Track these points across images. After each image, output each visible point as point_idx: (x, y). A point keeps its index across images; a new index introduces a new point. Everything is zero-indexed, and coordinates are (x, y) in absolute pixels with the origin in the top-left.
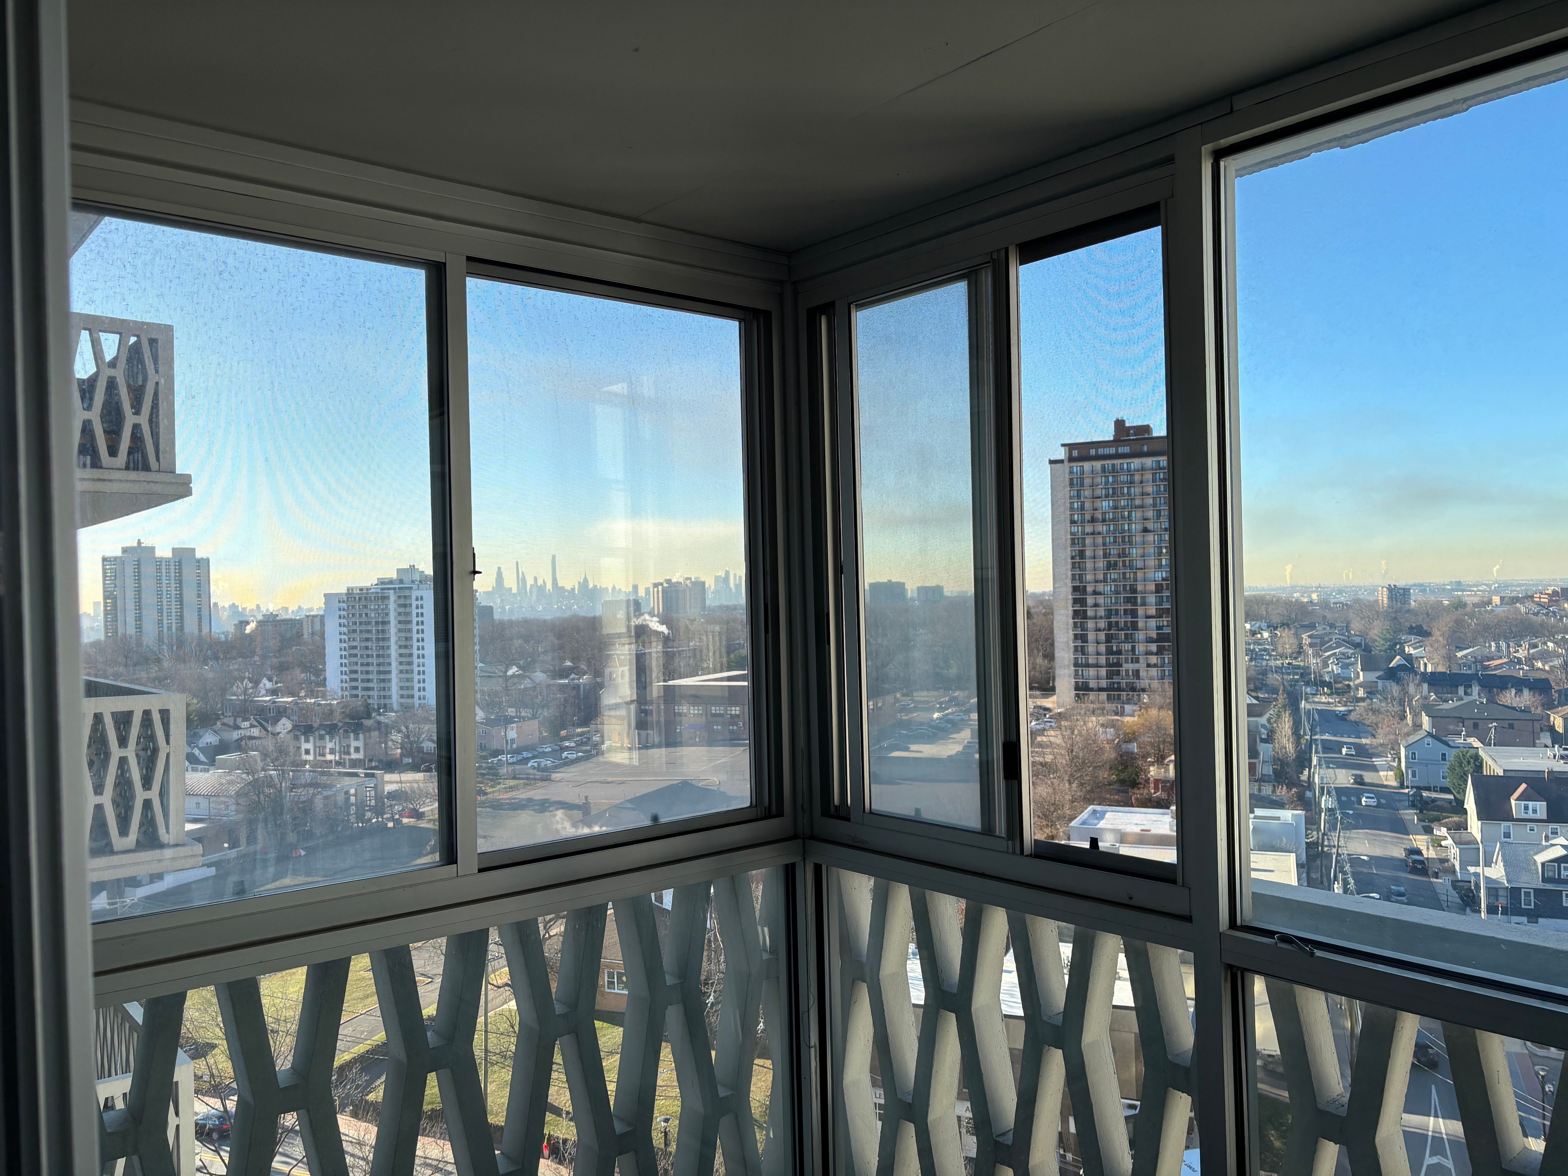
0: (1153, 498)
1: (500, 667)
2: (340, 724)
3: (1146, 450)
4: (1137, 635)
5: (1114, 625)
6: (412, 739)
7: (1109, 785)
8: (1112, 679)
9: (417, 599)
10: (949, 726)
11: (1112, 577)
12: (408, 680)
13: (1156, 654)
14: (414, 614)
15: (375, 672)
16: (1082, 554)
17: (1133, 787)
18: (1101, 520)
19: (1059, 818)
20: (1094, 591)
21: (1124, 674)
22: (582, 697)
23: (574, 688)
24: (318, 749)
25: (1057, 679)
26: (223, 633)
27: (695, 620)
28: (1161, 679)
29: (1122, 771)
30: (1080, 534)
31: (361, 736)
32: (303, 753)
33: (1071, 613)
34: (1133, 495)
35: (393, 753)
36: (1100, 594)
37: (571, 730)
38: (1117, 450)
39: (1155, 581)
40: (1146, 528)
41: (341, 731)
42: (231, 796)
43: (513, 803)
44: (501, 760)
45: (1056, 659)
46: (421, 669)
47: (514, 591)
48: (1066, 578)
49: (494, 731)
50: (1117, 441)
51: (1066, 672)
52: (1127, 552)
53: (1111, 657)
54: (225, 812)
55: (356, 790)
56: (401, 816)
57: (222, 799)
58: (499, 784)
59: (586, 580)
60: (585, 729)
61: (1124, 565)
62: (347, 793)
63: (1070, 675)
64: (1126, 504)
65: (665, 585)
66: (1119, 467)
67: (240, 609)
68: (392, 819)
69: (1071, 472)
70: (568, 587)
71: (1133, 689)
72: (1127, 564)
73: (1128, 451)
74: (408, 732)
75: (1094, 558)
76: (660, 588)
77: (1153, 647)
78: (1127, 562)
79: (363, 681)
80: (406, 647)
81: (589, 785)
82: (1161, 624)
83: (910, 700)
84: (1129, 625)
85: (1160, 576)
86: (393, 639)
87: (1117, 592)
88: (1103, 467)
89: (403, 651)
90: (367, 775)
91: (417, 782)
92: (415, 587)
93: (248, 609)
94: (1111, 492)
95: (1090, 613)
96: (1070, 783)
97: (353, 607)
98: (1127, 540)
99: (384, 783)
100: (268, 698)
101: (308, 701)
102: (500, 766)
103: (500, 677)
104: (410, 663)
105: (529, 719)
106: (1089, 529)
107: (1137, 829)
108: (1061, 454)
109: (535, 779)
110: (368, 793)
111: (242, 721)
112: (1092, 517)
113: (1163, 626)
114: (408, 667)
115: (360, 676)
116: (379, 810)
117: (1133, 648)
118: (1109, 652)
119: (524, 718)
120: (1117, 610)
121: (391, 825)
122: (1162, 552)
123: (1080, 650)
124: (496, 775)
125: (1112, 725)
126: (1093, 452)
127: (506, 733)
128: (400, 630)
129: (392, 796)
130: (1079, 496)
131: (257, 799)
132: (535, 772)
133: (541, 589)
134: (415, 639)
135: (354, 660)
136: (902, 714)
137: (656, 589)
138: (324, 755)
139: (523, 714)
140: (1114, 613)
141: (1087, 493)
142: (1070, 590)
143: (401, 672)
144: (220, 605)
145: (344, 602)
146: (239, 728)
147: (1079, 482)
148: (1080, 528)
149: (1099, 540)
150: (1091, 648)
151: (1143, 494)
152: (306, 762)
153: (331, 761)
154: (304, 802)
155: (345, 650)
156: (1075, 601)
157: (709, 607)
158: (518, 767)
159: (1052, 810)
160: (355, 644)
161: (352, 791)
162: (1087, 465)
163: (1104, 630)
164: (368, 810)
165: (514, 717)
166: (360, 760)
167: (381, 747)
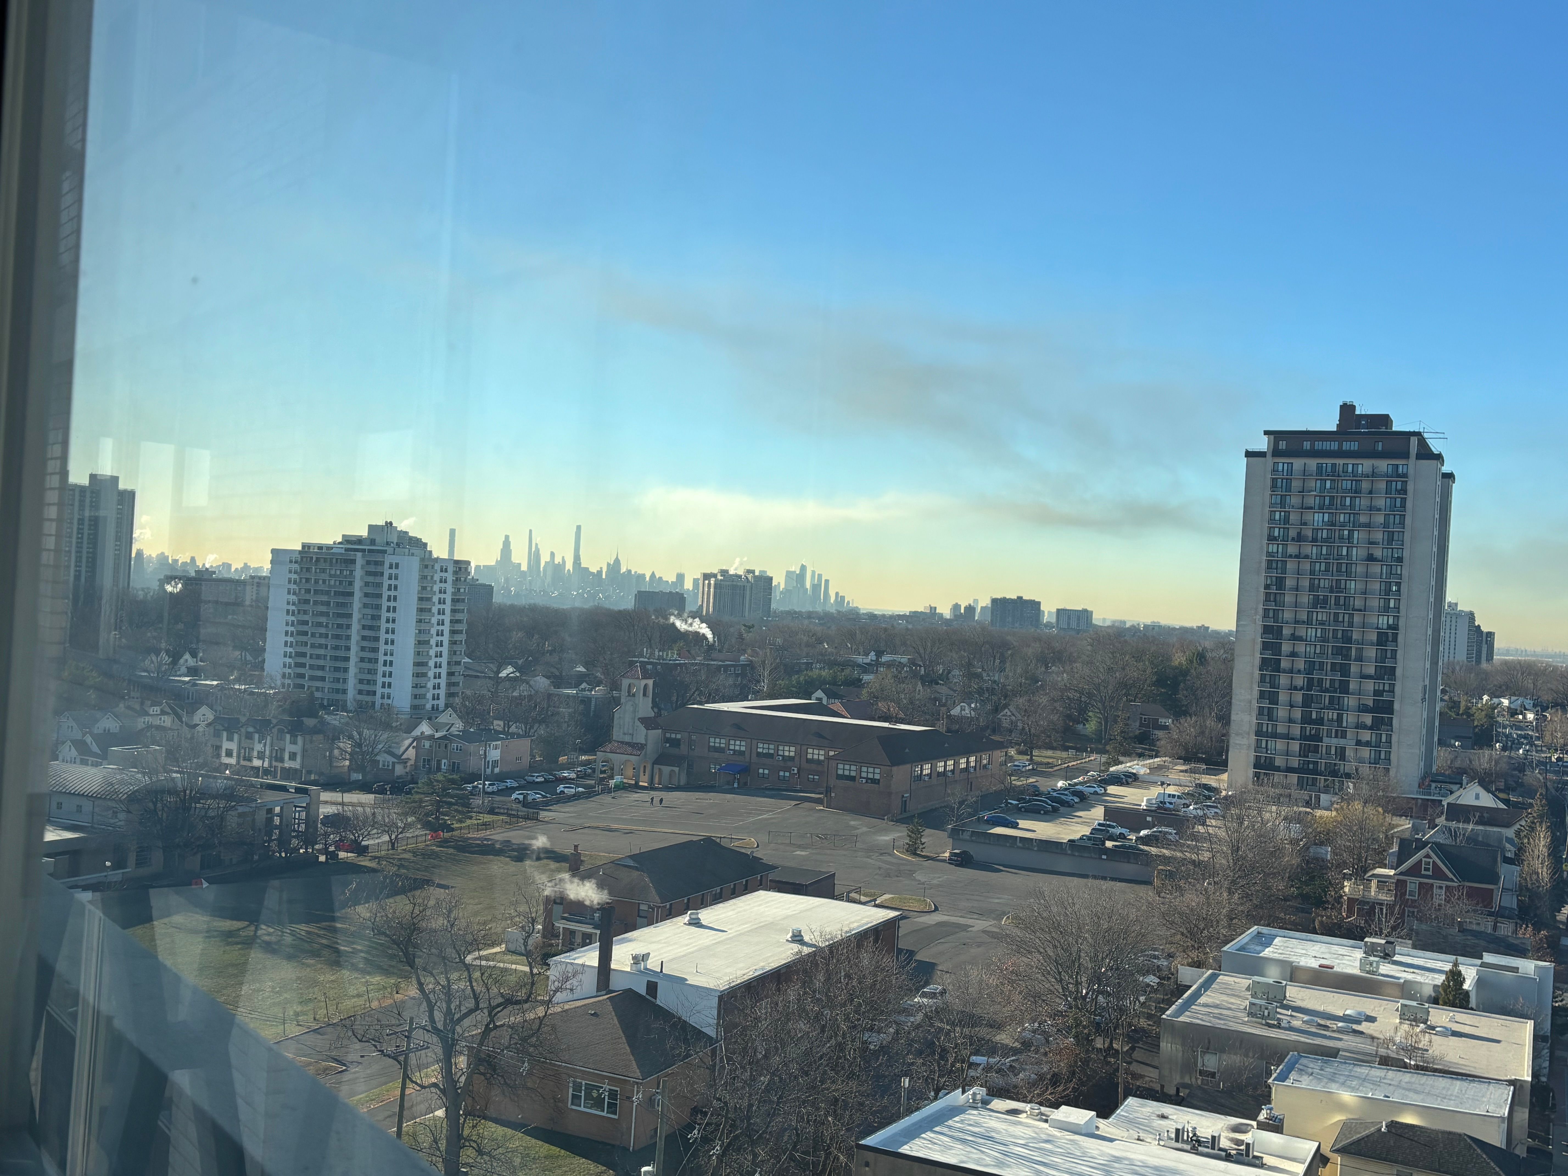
0: (1385, 515)
1: (491, 665)
2: (274, 721)
3: (1380, 448)
4: (1346, 699)
5: (1316, 684)
6: (364, 749)
7: (1286, 900)
8: (1308, 757)
9: (391, 567)
10: (1077, 800)
11: (1320, 618)
12: (370, 671)
13: (1371, 728)
14: (385, 586)
15: (328, 658)
16: (1280, 583)
17: (1317, 907)
18: (1310, 539)
19: (1210, 938)
20: (1293, 635)
21: (1324, 751)
22: (592, 714)
23: (582, 702)
24: (243, 751)
25: (1231, 749)
26: (143, 589)
27: (753, 626)
28: (1375, 763)
29: (1306, 884)
30: (1280, 555)
31: (300, 740)
32: (224, 754)
33: (1257, 662)
34: (1357, 508)
35: (339, 764)
36: (1300, 639)
37: (573, 755)
38: (1341, 445)
39: (1377, 628)
40: (1372, 554)
41: (275, 730)
42: (121, 801)
43: (485, 845)
44: (477, 787)
45: (1232, 723)
46: (388, 658)
47: (524, 567)
48: (1256, 613)
49: (472, 747)
50: (1341, 433)
51: (1245, 741)
52: (1343, 586)
53: (1308, 727)
54: (112, 821)
55: (282, 808)
56: (339, 848)
57: (110, 803)
58: (471, 818)
59: (617, 561)
60: (591, 757)
61: (1337, 603)
62: (270, 811)
63: (1249, 746)
64: (1347, 520)
65: (719, 577)
66: (1341, 469)
67: (170, 561)
68: (325, 851)
69: (1275, 471)
70: (594, 569)
71: (1334, 773)
72: (1342, 602)
73: (1356, 448)
74: (361, 740)
75: (1297, 589)
76: (712, 581)
77: (1368, 719)
78: (1342, 600)
79: (312, 667)
80: (371, 628)
81: (586, 831)
82: (1381, 688)
83: (1027, 760)
84: (1337, 685)
85: (1385, 622)
86: (356, 616)
87: (1324, 639)
88: (1319, 467)
89: (367, 633)
90: (298, 790)
91: (361, 805)
92: (390, 550)
93: (180, 562)
94: (1327, 502)
95: (1285, 664)
96: (1230, 892)
97: (308, 570)
98: (1344, 569)
99: (319, 802)
100: (187, 679)
101: (237, 687)
102: (475, 795)
103: (490, 678)
104: (375, 650)
105: (519, 736)
106: (1292, 549)
107: (1314, 964)
108: (1262, 444)
109: (518, 817)
110: (297, 814)
111: (151, 706)
112: (1299, 534)
113: (1384, 691)
114: (371, 655)
115: (307, 661)
116: (309, 839)
117: (1340, 718)
118: (1306, 719)
119: (512, 735)
120: (1321, 664)
121: (322, 858)
122: (1390, 590)
123: (1266, 713)
124: (467, 805)
125: (1299, 819)
126: (1307, 445)
127: (485, 753)
128: (365, 606)
129: (329, 820)
130: (1283, 504)
131: (153, 808)
132: (519, 806)
133: (560, 567)
134: (383, 619)
135: (304, 638)
136: (1013, 778)
137: (707, 582)
138: (250, 760)
139: (513, 729)
140: (1317, 667)
141: (1295, 500)
142: (1260, 630)
143: (362, 660)
144: (146, 553)
145: (296, 562)
146: (147, 714)
147: (1284, 484)
148: (1280, 546)
149: (1306, 566)
150: (1282, 712)
151: (1371, 508)
152: (227, 766)
153: (258, 768)
154: (213, 818)
155: (292, 625)
156: (1265, 646)
157: (775, 612)
158: (498, 798)
159: (1202, 926)
160: (306, 618)
161: (277, 809)
162: (1298, 463)
163: (1302, 689)
164: (294, 837)
165: (501, 733)
166: (296, 770)
167: (325, 756)
